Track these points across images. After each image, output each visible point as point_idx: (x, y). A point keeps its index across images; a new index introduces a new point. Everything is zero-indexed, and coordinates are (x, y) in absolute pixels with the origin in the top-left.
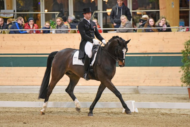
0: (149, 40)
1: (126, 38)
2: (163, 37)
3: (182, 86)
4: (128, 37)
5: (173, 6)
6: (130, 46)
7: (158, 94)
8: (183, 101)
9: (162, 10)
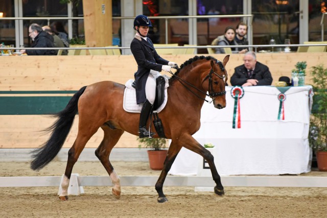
0: (76, 68)
1: (36, 65)
2: (101, 64)
3: (140, 147)
4: (39, 63)
5: (104, 11)
6: (43, 79)
7: (93, 162)
8: (141, 173)
9: (88, 18)
